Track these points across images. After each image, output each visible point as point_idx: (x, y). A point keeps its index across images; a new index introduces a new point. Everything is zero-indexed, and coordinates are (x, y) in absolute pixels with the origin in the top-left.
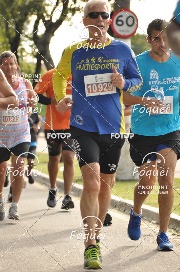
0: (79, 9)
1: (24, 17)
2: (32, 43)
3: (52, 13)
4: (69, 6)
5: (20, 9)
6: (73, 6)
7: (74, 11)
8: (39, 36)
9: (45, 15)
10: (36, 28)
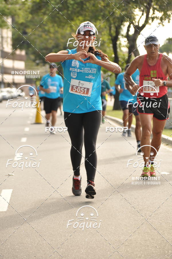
0: (156, 17)
1: (120, 23)
2: (126, 39)
3: (139, 21)
4: (150, 16)
5: (118, 18)
6: (153, 16)
7: (153, 19)
8: (130, 35)
9: (134, 22)
10: (128, 30)
